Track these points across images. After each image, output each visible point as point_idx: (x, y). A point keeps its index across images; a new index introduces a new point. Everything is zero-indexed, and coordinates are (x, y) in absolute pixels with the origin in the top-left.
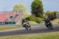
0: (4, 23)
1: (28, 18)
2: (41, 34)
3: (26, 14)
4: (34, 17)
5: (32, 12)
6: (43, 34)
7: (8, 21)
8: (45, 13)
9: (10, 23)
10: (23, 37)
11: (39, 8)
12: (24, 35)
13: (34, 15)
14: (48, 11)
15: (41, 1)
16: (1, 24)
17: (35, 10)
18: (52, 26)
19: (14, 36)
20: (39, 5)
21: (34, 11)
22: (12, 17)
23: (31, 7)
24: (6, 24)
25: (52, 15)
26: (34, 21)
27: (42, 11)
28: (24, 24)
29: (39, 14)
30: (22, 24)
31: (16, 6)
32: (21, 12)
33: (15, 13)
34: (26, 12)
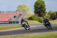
0: (8, 22)
1: (31, 17)
2: (43, 33)
3: (29, 14)
4: (37, 17)
5: (35, 12)
6: (46, 33)
7: (12, 21)
8: (48, 12)
9: (14, 22)
10: (26, 36)
11: (41, 8)
12: (27, 34)
13: (37, 15)
14: (51, 11)
15: (44, 1)
16: (5, 24)
17: (38, 10)
18: (51, 25)
19: (17, 35)
20: (42, 5)
21: (36, 11)
22: (15, 16)
23: (34, 7)
24: (9, 23)
25: (54, 15)
26: (37, 20)
27: (45, 10)
28: (23, 24)
29: (41, 13)
30: (21, 23)
31: (19, 6)
32: (24, 12)
33: (18, 13)
34: (29, 12)
